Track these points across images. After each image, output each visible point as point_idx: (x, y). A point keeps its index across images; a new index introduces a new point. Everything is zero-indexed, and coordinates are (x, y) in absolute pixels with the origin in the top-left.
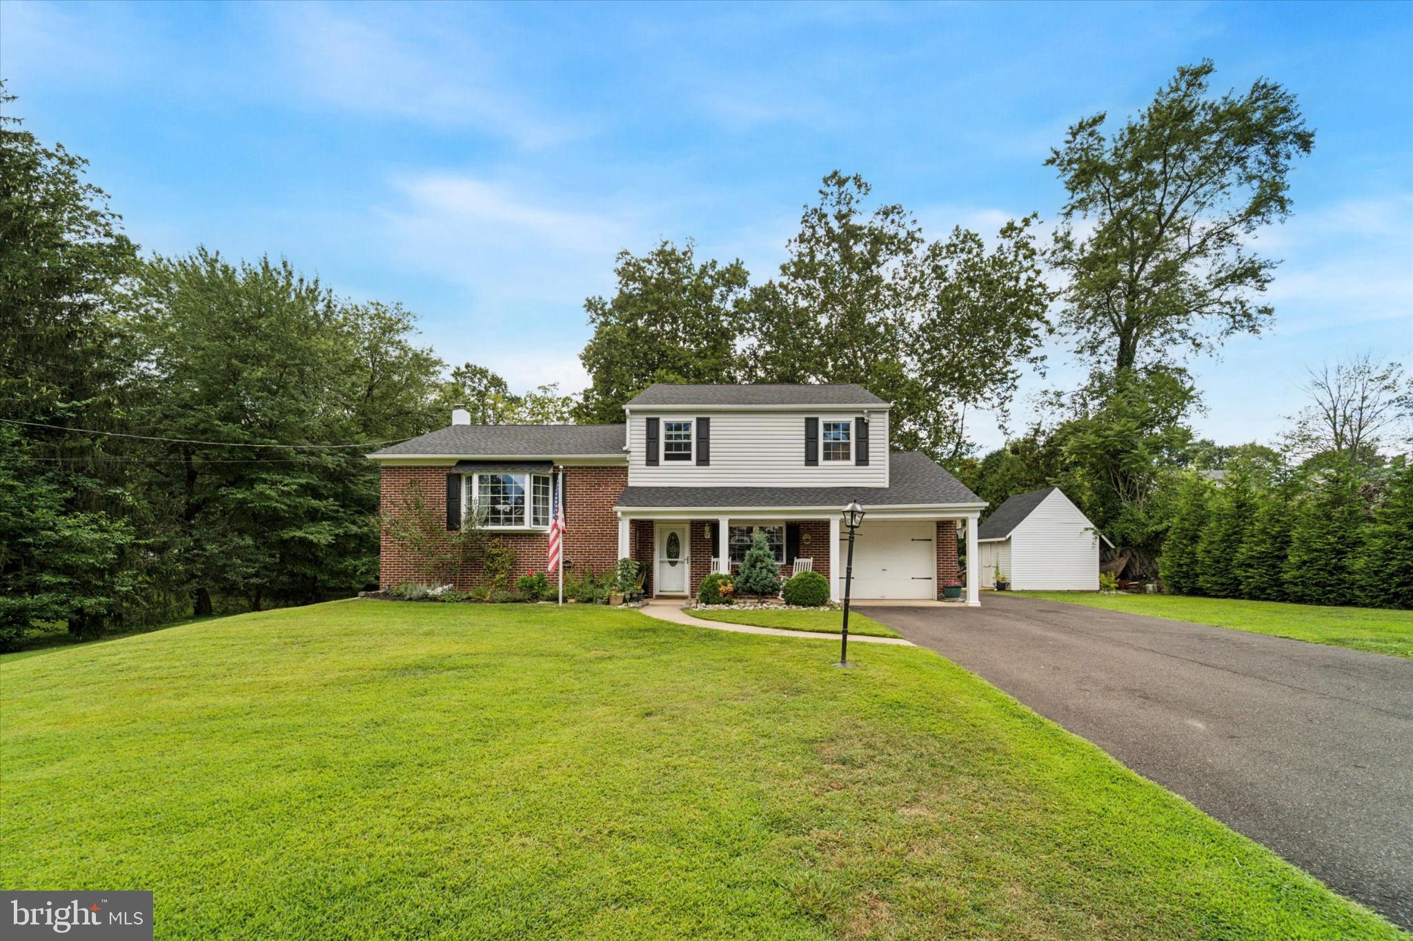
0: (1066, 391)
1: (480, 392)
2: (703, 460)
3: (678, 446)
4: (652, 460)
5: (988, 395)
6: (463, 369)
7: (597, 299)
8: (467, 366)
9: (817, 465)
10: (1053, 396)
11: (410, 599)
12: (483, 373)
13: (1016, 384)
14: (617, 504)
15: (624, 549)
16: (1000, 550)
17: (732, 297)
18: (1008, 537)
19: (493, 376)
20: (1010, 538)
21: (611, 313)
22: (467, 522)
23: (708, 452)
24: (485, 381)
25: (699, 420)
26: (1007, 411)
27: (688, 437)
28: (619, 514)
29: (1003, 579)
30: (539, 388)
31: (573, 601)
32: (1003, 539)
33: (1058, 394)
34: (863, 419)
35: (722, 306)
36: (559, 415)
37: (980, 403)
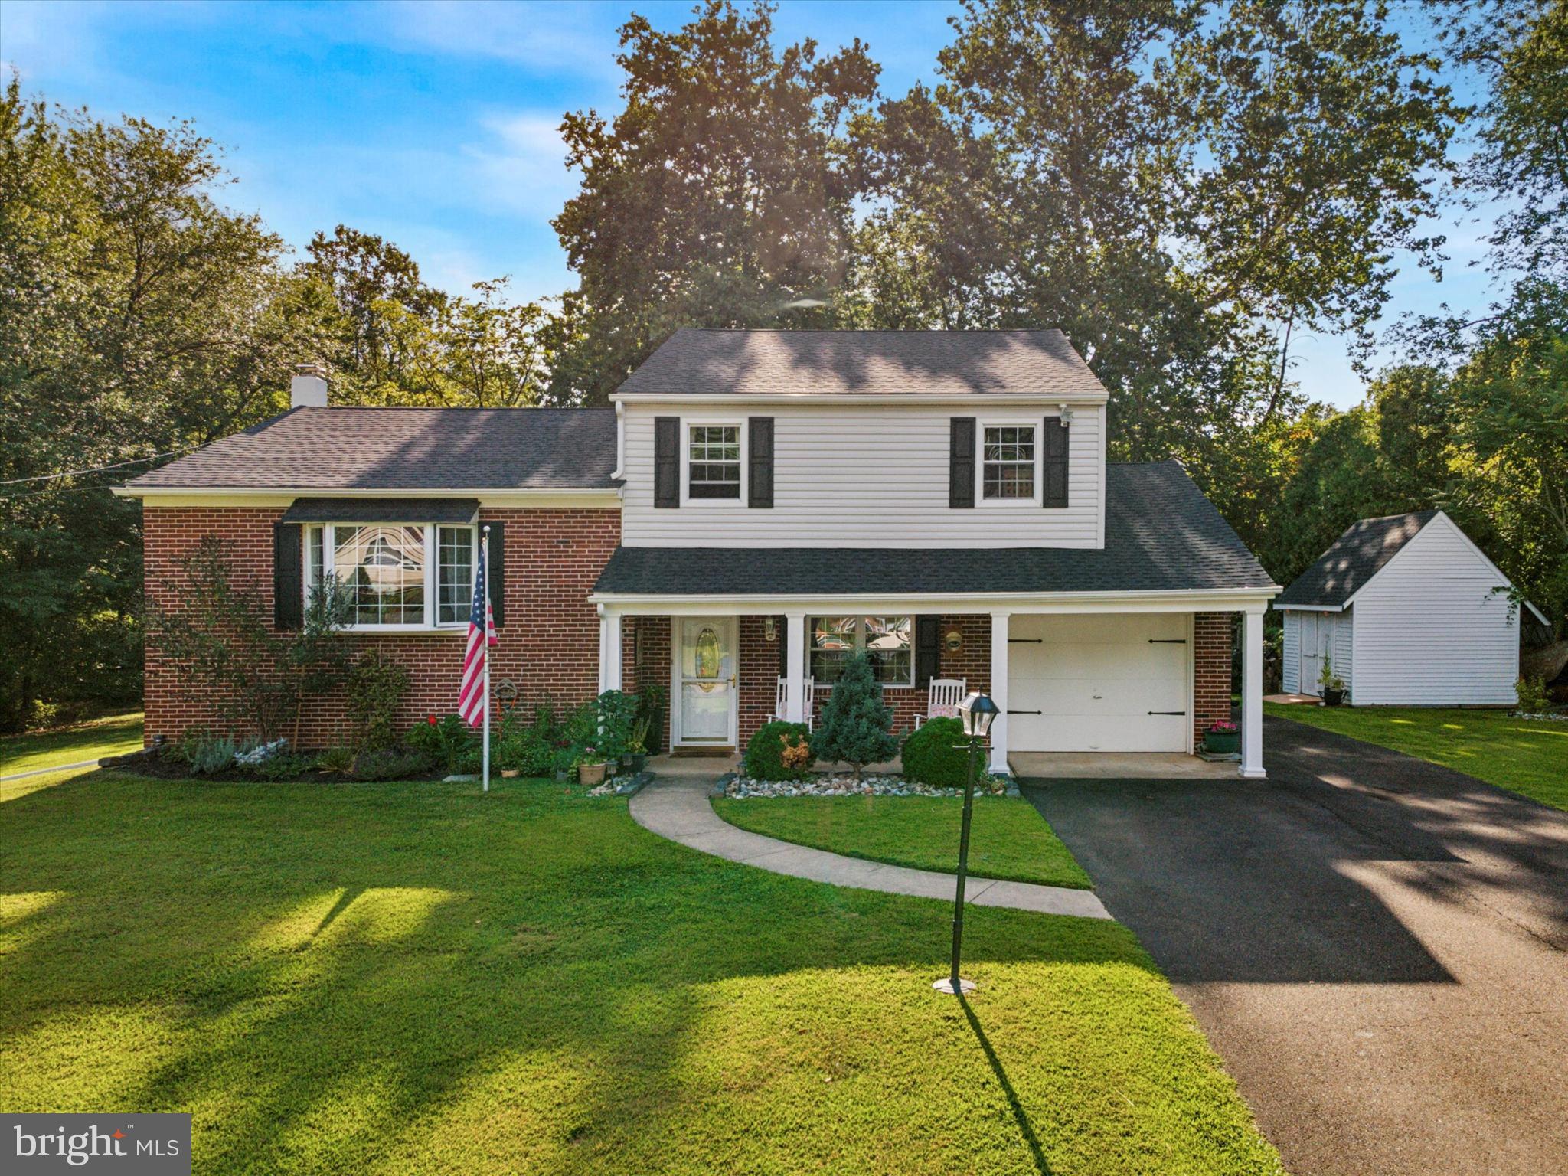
0: (1470, 319)
1: (364, 282)
2: (762, 497)
3: (715, 472)
4: (666, 497)
5: (1334, 304)
6: (331, 236)
7: (587, 115)
8: (339, 232)
9: (972, 506)
10: (1443, 331)
11: (201, 773)
12: (370, 245)
13: (1385, 289)
14: (597, 588)
15: (611, 676)
16: (1335, 629)
17: (845, 115)
18: (1346, 604)
19: (389, 250)
20: (1351, 606)
21: (615, 143)
22: (315, 614)
23: (771, 482)
24: (374, 261)
25: (753, 421)
26: (1368, 336)
27: (733, 453)
28: (600, 609)
29: (1338, 683)
30: (476, 286)
31: (511, 773)
32: (1338, 609)
33: (1455, 326)
34: (1058, 420)
35: (827, 132)
36: (515, 340)
37: (1322, 321)
